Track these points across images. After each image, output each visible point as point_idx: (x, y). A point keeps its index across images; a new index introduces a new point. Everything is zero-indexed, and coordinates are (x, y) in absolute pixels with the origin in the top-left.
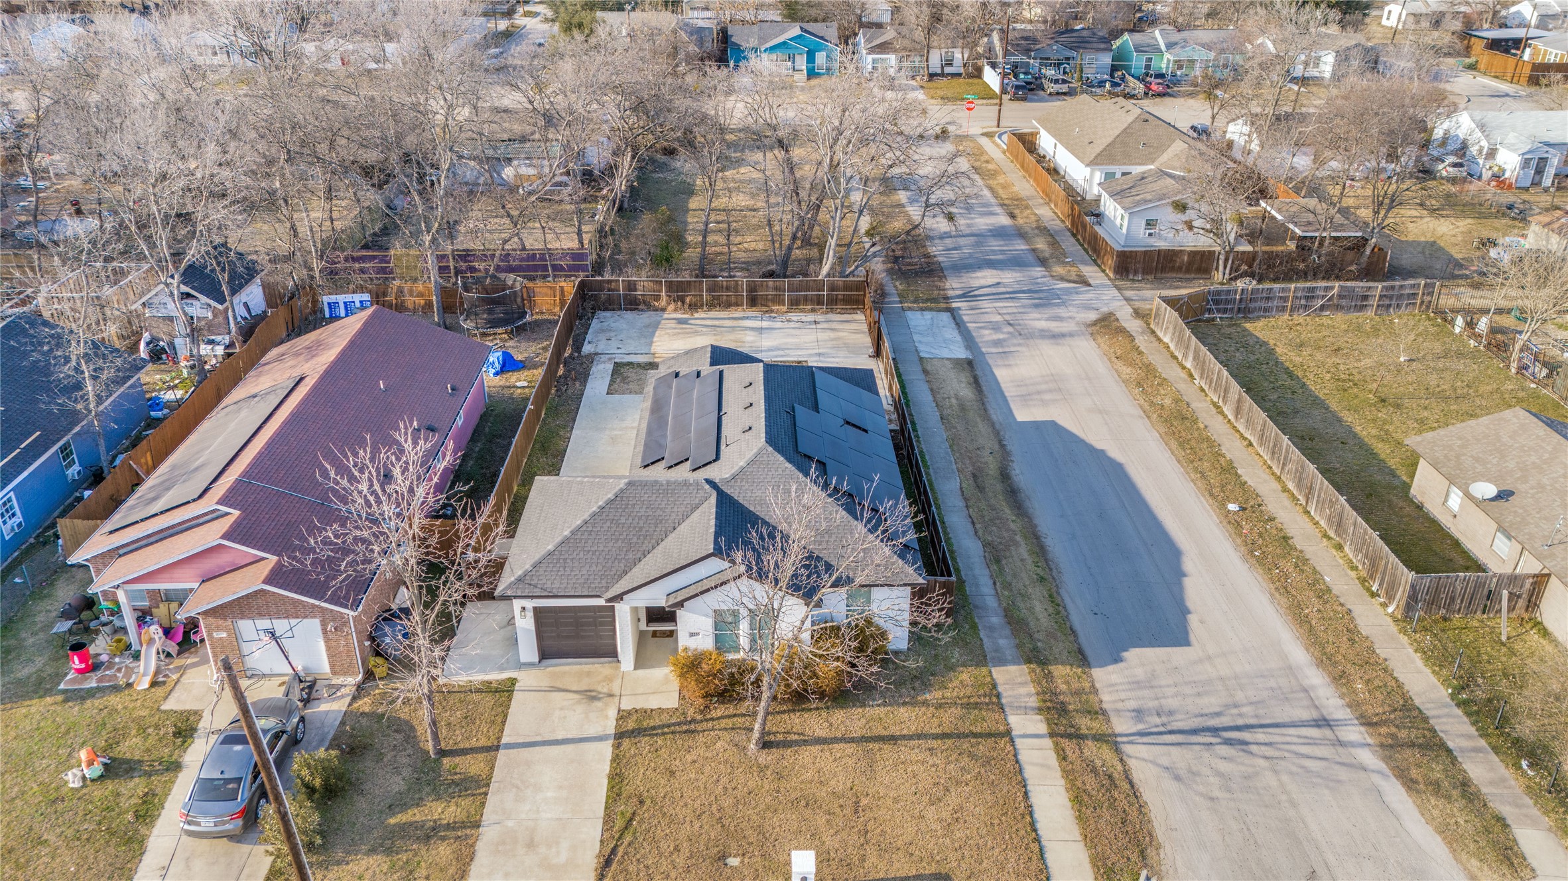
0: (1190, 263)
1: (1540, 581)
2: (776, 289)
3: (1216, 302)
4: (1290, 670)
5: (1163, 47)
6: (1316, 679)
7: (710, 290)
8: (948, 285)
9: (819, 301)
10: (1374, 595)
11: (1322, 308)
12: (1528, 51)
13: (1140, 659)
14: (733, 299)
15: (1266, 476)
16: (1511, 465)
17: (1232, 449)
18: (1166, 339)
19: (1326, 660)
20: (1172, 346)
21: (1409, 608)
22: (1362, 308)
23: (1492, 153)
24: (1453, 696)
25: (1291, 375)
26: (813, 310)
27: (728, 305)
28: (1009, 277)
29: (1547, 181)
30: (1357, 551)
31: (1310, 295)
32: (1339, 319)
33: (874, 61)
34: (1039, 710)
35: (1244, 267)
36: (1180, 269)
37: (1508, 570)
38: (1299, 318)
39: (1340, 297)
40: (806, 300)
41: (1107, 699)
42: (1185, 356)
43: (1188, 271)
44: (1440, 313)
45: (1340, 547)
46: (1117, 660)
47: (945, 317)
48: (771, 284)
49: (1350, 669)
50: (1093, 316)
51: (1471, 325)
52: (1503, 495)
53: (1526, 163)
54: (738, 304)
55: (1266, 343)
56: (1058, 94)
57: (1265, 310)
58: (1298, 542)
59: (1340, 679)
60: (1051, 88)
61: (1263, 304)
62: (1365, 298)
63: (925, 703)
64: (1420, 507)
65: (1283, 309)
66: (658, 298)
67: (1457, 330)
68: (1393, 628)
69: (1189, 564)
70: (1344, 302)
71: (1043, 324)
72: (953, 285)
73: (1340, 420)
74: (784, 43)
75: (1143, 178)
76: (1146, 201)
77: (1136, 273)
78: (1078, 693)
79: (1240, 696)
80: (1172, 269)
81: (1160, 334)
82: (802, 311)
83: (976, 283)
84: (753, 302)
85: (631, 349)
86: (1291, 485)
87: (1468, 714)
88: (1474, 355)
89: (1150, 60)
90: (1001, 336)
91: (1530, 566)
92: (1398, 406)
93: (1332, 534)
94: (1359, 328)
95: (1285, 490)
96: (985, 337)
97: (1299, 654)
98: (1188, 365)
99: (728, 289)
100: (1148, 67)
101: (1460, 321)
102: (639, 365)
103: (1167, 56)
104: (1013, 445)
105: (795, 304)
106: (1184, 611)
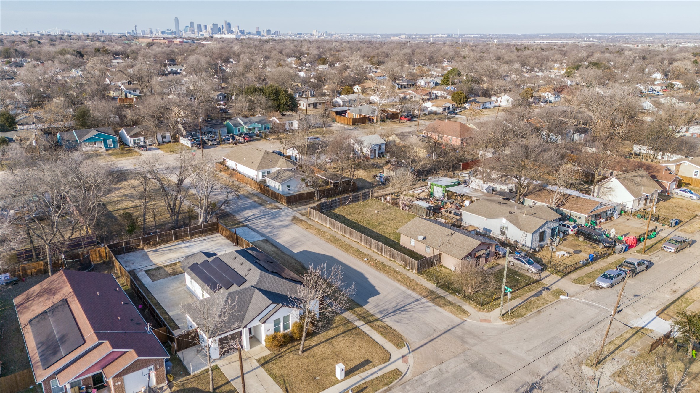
0: (307, 196)
1: (440, 255)
2: (184, 231)
3: (323, 206)
4: (404, 292)
5: (242, 124)
6: (410, 292)
7: (159, 237)
8: (238, 218)
9: (201, 232)
10: (409, 270)
11: (349, 202)
12: (347, 114)
13: (372, 300)
14: (169, 239)
15: (367, 250)
16: (422, 231)
17: (355, 245)
18: (317, 220)
19: (409, 287)
20: (319, 222)
21: (418, 270)
22: (358, 200)
23: (361, 150)
24: (437, 286)
25: (353, 222)
26: (200, 236)
27: (167, 242)
28: (255, 211)
29: (377, 156)
30: (400, 261)
31: (345, 199)
32: (354, 205)
33: (134, 140)
34: (359, 319)
35: (322, 195)
36: (305, 199)
37: (431, 255)
38: (345, 207)
39: (353, 198)
40: (196, 233)
41: (372, 312)
42: (326, 223)
43: (307, 199)
44: (376, 197)
45: (395, 261)
46: (367, 303)
47: (245, 228)
48: (182, 230)
49: (415, 287)
50: (290, 218)
51: (385, 199)
52: (425, 238)
53: (371, 151)
54: (171, 240)
55: (341, 216)
56: (213, 145)
57: (336, 206)
58: (385, 263)
59: (414, 290)
60: (210, 143)
61: (335, 204)
62: (358, 197)
63: (333, 328)
64: (404, 247)
65: (340, 205)
66: (139, 245)
67: (383, 202)
68: (417, 276)
69: (367, 276)
70: (354, 200)
71: (278, 224)
72: (239, 217)
73: (373, 231)
74: (92, 138)
75: (279, 172)
76: (286, 180)
77: (293, 202)
78: (364, 313)
79: (398, 301)
80: (303, 199)
81: (314, 219)
82: (196, 237)
83: (247, 215)
84: (176, 238)
85: (146, 265)
86: (375, 250)
87: (442, 288)
88: (390, 207)
89: (239, 129)
90: (269, 230)
91: (437, 252)
92: (383, 224)
93: (391, 259)
94: (360, 206)
95: (374, 252)
96: (265, 231)
97: (403, 288)
98: (328, 226)
99: (166, 235)
100: (239, 131)
101: (383, 199)
102: (153, 269)
103: (245, 127)
104: (300, 260)
105: (192, 235)
106: (374, 287)
